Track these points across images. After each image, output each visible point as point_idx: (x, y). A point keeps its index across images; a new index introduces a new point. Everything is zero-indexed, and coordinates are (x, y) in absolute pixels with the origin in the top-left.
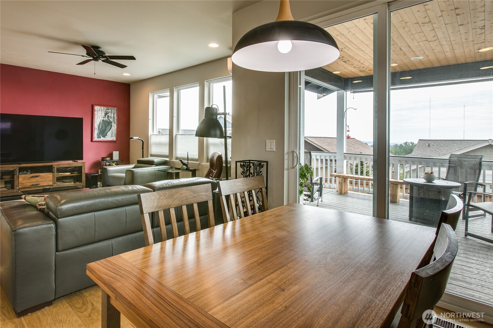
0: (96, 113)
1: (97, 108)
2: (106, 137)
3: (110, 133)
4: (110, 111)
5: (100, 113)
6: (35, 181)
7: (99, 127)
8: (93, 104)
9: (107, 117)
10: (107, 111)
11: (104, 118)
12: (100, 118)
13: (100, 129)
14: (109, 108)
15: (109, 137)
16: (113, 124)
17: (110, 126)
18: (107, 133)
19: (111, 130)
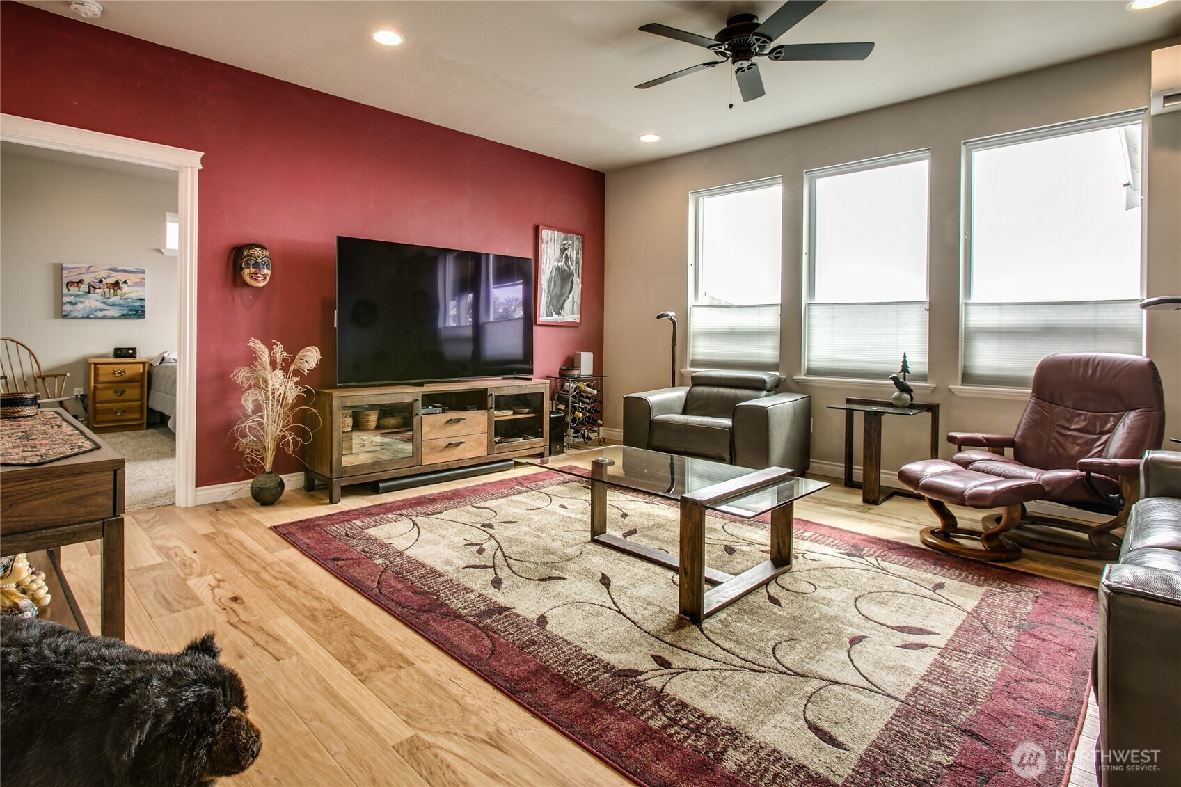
0: (543, 246)
1: (545, 235)
2: (563, 312)
4: (570, 242)
5: (551, 249)
6: (454, 434)
7: (549, 285)
8: (536, 221)
9: (564, 260)
10: (564, 243)
11: (559, 262)
12: (552, 261)
13: (551, 292)
15: (567, 315)
16: (575, 279)
17: (570, 285)
18: (564, 302)
19: (571, 295)
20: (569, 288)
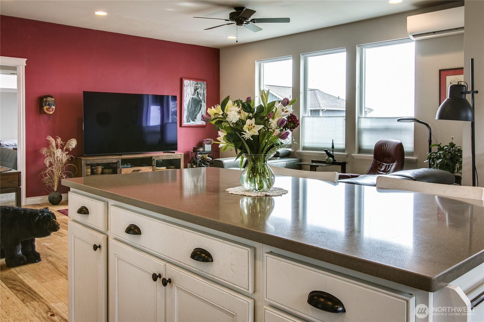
0: (185, 88)
1: (186, 82)
2: (196, 120)
3: (200, 115)
4: (199, 85)
5: (189, 89)
7: (188, 107)
8: (181, 76)
9: (196, 94)
10: (196, 86)
11: (193, 95)
12: (190, 95)
13: (189, 111)
14: (199, 82)
15: (198, 121)
16: (203, 103)
17: (199, 106)
18: (197, 115)
19: (200, 112)
20: (199, 108)
